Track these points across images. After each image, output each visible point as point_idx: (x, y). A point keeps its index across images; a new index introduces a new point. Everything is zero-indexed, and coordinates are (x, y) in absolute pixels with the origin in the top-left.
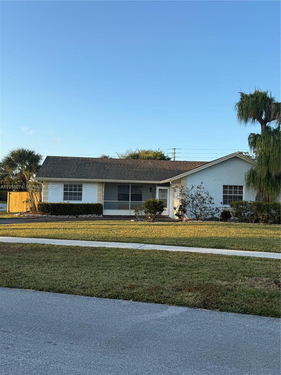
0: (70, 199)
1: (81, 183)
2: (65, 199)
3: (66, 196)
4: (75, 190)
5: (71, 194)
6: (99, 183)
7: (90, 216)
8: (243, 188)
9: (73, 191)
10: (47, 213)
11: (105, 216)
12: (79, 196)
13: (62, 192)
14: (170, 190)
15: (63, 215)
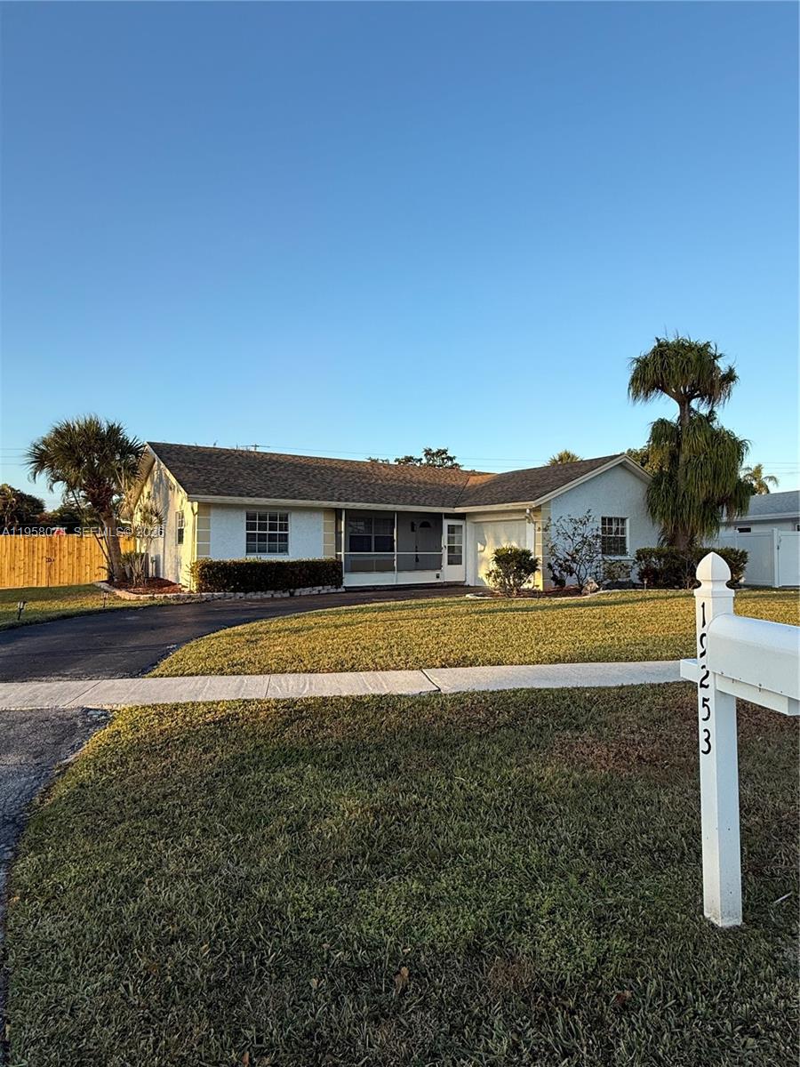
0: (261, 551)
1: (286, 512)
2: (249, 550)
3: (253, 543)
4: (273, 527)
5: (262, 538)
6: (327, 510)
7: (319, 591)
8: (628, 521)
9: (267, 529)
10: (224, 587)
11: (349, 590)
12: (281, 543)
13: (242, 533)
14: (468, 527)
15: (262, 591)
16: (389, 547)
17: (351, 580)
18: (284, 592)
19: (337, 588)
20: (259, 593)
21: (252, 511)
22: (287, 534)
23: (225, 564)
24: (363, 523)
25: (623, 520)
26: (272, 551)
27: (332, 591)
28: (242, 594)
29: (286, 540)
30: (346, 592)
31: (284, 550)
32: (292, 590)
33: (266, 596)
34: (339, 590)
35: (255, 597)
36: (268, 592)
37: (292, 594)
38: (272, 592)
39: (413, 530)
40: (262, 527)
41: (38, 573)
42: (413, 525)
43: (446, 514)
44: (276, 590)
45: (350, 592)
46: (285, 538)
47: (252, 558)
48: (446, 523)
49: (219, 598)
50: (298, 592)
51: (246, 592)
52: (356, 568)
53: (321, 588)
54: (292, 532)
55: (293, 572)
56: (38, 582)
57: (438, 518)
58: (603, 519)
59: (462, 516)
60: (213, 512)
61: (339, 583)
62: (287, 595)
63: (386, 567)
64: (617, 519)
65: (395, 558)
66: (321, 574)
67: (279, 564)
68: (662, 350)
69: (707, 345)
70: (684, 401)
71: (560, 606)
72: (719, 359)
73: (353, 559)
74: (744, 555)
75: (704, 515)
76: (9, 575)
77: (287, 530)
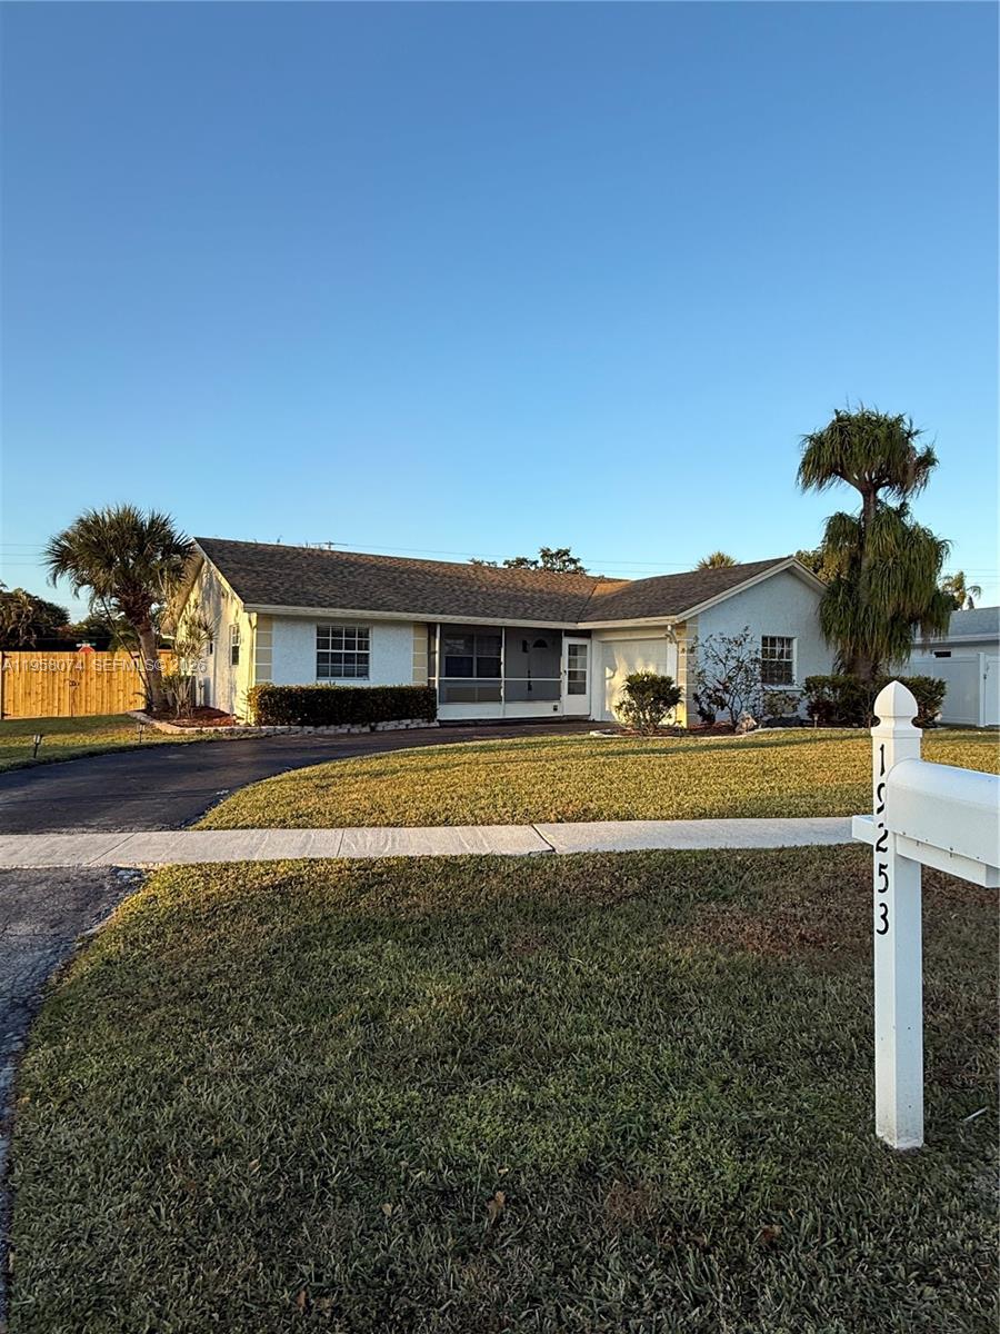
0: (336, 674)
1: (367, 626)
2: (320, 674)
3: (325, 664)
4: (350, 645)
5: (336, 658)
6: (417, 625)
7: (407, 725)
8: (795, 642)
9: (342, 648)
10: (288, 720)
11: (444, 724)
12: (360, 665)
13: (312, 652)
14: (594, 648)
15: (336, 724)
16: (495, 672)
17: (447, 712)
18: (363, 726)
19: (429, 722)
20: (332, 727)
21: (323, 624)
22: (367, 655)
23: (290, 690)
24: (462, 641)
25: (789, 640)
26: (349, 674)
27: (423, 725)
28: (311, 728)
29: (367, 662)
30: (440, 727)
31: (364, 674)
32: (373, 724)
33: (340, 731)
34: (433, 725)
35: (326, 732)
36: (344, 725)
37: (373, 729)
38: (348, 726)
39: (525, 650)
40: (337, 645)
41: (59, 699)
42: (525, 643)
43: (566, 631)
44: (353, 723)
45: (445, 726)
46: (365, 659)
47: (324, 683)
48: (567, 642)
49: (283, 733)
50: (380, 726)
51: (316, 725)
52: (454, 697)
53: (409, 721)
54: (375, 652)
55: (374, 702)
56: (59, 711)
57: (557, 635)
58: (764, 639)
59: (587, 634)
60: (275, 625)
61: (431, 716)
62: (367, 729)
63: (492, 696)
64: (782, 640)
65: (503, 684)
66: (409, 704)
67: (357, 691)
68: (842, 425)
69: (899, 419)
70: (869, 491)
71: (708, 747)
72: (915, 438)
73: (449, 685)
74: (941, 685)
75: (891, 634)
76: (24, 700)
77: (367, 649)
